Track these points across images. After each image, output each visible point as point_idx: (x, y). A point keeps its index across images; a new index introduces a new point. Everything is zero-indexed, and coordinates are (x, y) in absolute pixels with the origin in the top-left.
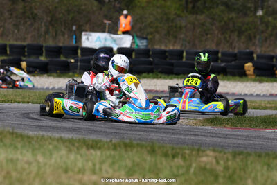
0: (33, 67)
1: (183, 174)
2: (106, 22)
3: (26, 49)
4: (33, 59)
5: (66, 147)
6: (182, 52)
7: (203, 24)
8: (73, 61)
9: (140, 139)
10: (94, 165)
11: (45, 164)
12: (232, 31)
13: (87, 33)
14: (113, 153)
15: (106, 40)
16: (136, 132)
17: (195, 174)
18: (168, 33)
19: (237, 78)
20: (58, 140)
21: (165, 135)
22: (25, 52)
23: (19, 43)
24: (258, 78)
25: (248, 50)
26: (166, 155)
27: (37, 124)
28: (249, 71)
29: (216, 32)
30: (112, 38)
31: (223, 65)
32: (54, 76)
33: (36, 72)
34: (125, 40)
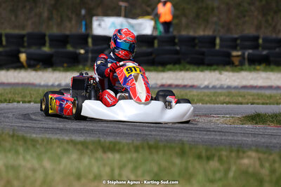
0: (34, 60)
1: (220, 179)
2: (123, 4)
3: (25, 39)
4: (34, 50)
5: (78, 150)
6: (214, 39)
7: (239, 5)
8: (82, 51)
9: (166, 140)
10: (112, 170)
13: (100, 18)
14: (135, 155)
15: (122, 25)
16: (161, 133)
17: (235, 178)
18: (198, 16)
20: (68, 142)
21: (196, 136)
22: (23, 42)
23: (16, 32)
26: (199, 157)
27: (41, 126)
29: (256, 13)
30: (129, 23)
31: (265, 52)
32: (60, 71)
33: (38, 66)
34: (146, 26)
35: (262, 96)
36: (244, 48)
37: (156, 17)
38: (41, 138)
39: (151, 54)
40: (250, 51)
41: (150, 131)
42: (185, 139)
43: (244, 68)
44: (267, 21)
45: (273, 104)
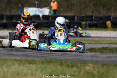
1: (77, 75)
2: (36, 2)
5: (18, 63)
6: (75, 17)
7: (85, 3)
9: (55, 59)
10: (32, 72)
11: (8, 72)
12: (100, 6)
13: (27, 8)
14: (41, 65)
15: (36, 11)
16: (52, 56)
17: (83, 75)
18: (68, 7)
19: (103, 29)
20: (14, 60)
21: (67, 57)
24: (113, 29)
25: (108, 15)
26: (68, 66)
27: (2, 53)
28: (109, 25)
29: (92, 6)
30: (39, 10)
31: (95, 22)
32: (10, 30)
33: (1, 28)
34: (46, 11)
35: (94, 41)
36: (87, 21)
37: (50, 8)
38: (3, 58)
39: (48, 23)
40: (89, 22)
41: (48, 55)
42: (62, 59)
43: (87, 29)
44: (96, 9)
45: (99, 44)
